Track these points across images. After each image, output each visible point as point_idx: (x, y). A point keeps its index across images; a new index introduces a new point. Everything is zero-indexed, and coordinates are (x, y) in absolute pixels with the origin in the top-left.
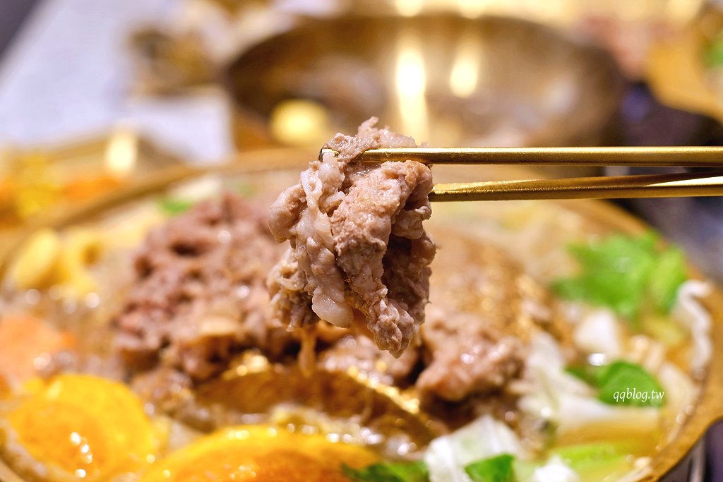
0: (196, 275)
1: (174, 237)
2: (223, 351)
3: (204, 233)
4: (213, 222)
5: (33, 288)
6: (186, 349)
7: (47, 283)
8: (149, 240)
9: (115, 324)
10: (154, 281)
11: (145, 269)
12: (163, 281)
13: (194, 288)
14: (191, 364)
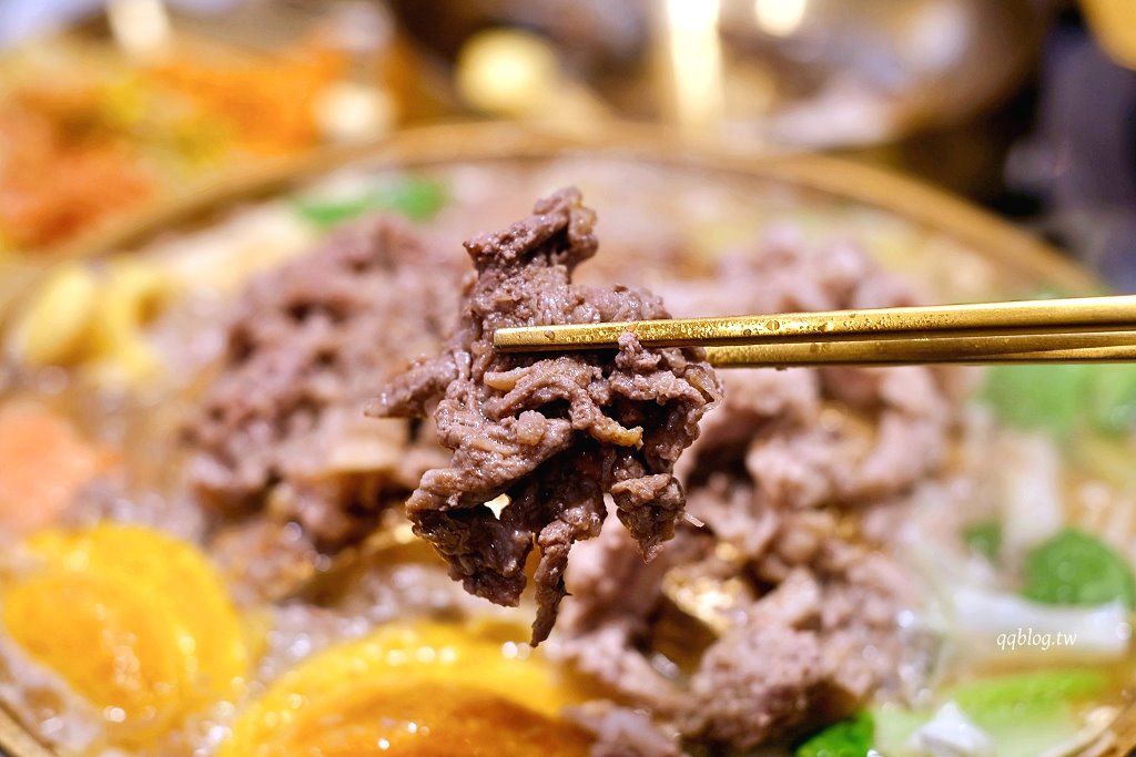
0: (326, 359)
1: (293, 290)
2: (368, 496)
3: (344, 285)
4: (359, 267)
5: (53, 364)
6: (305, 488)
7: (76, 356)
8: (250, 294)
9: (188, 438)
10: (254, 370)
11: (242, 347)
12: (271, 371)
13: (325, 385)
14: (314, 513)
